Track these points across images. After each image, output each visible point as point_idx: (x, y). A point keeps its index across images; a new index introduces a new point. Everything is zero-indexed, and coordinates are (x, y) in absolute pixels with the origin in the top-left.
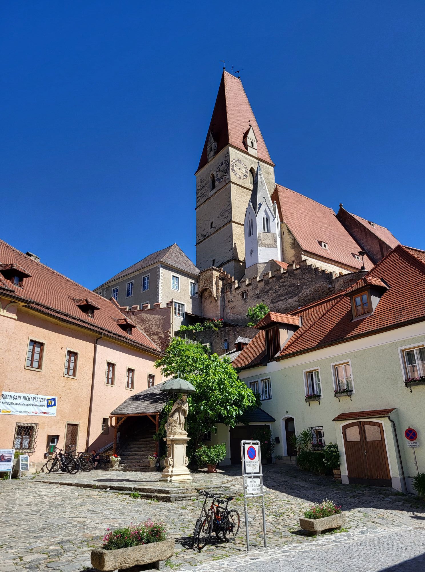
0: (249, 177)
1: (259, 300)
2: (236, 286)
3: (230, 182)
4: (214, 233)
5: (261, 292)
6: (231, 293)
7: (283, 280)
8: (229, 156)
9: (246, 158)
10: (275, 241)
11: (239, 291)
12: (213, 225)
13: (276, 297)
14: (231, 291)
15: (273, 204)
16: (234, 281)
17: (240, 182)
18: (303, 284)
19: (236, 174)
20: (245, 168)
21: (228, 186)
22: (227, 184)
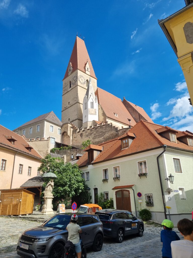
0: (86, 83)
1: (88, 137)
2: (78, 131)
3: (78, 85)
4: (70, 107)
5: (89, 134)
6: (76, 134)
7: (98, 129)
8: (77, 74)
9: (84, 75)
10: (96, 112)
11: (80, 133)
12: (70, 103)
13: (95, 136)
14: (76, 133)
15: (96, 96)
16: (77, 129)
17: (82, 86)
18: (106, 132)
19: (80, 82)
20: (84, 80)
21: (76, 87)
22: (76, 86)
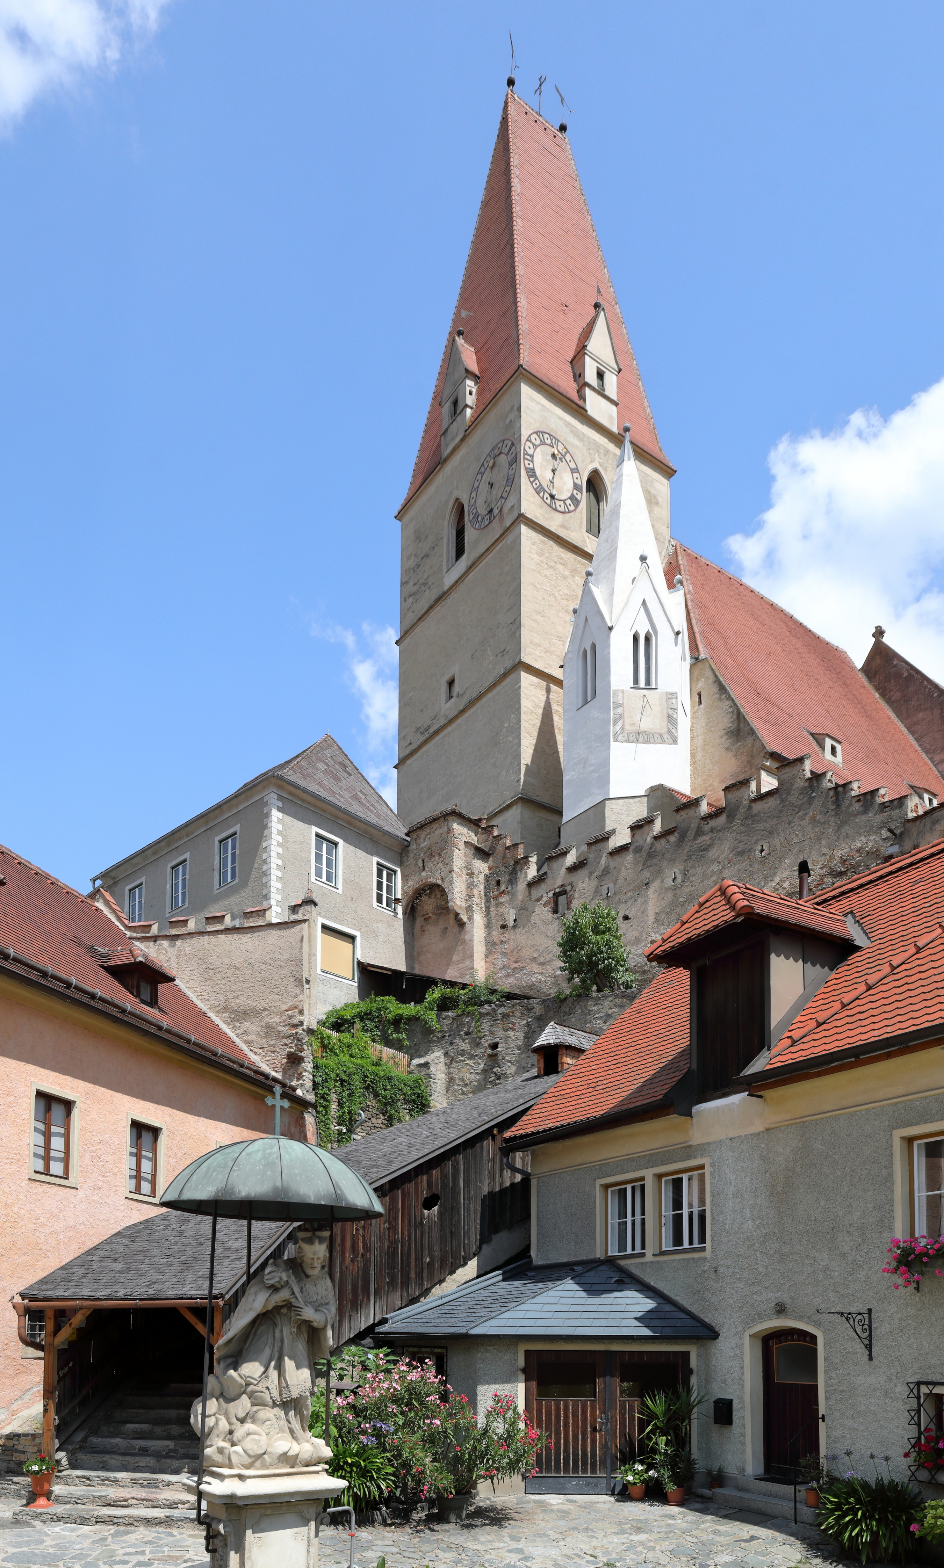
0: (583, 504)
2: (532, 872)
3: (519, 521)
4: (456, 717)
5: (621, 887)
6: (513, 898)
8: (518, 418)
9: (574, 431)
10: (673, 721)
11: (545, 890)
12: (456, 688)
13: (675, 901)
14: (512, 894)
16: (526, 858)
17: (554, 524)
18: (781, 852)
19: (540, 490)
20: (572, 472)
21: (510, 538)
22: (507, 530)
